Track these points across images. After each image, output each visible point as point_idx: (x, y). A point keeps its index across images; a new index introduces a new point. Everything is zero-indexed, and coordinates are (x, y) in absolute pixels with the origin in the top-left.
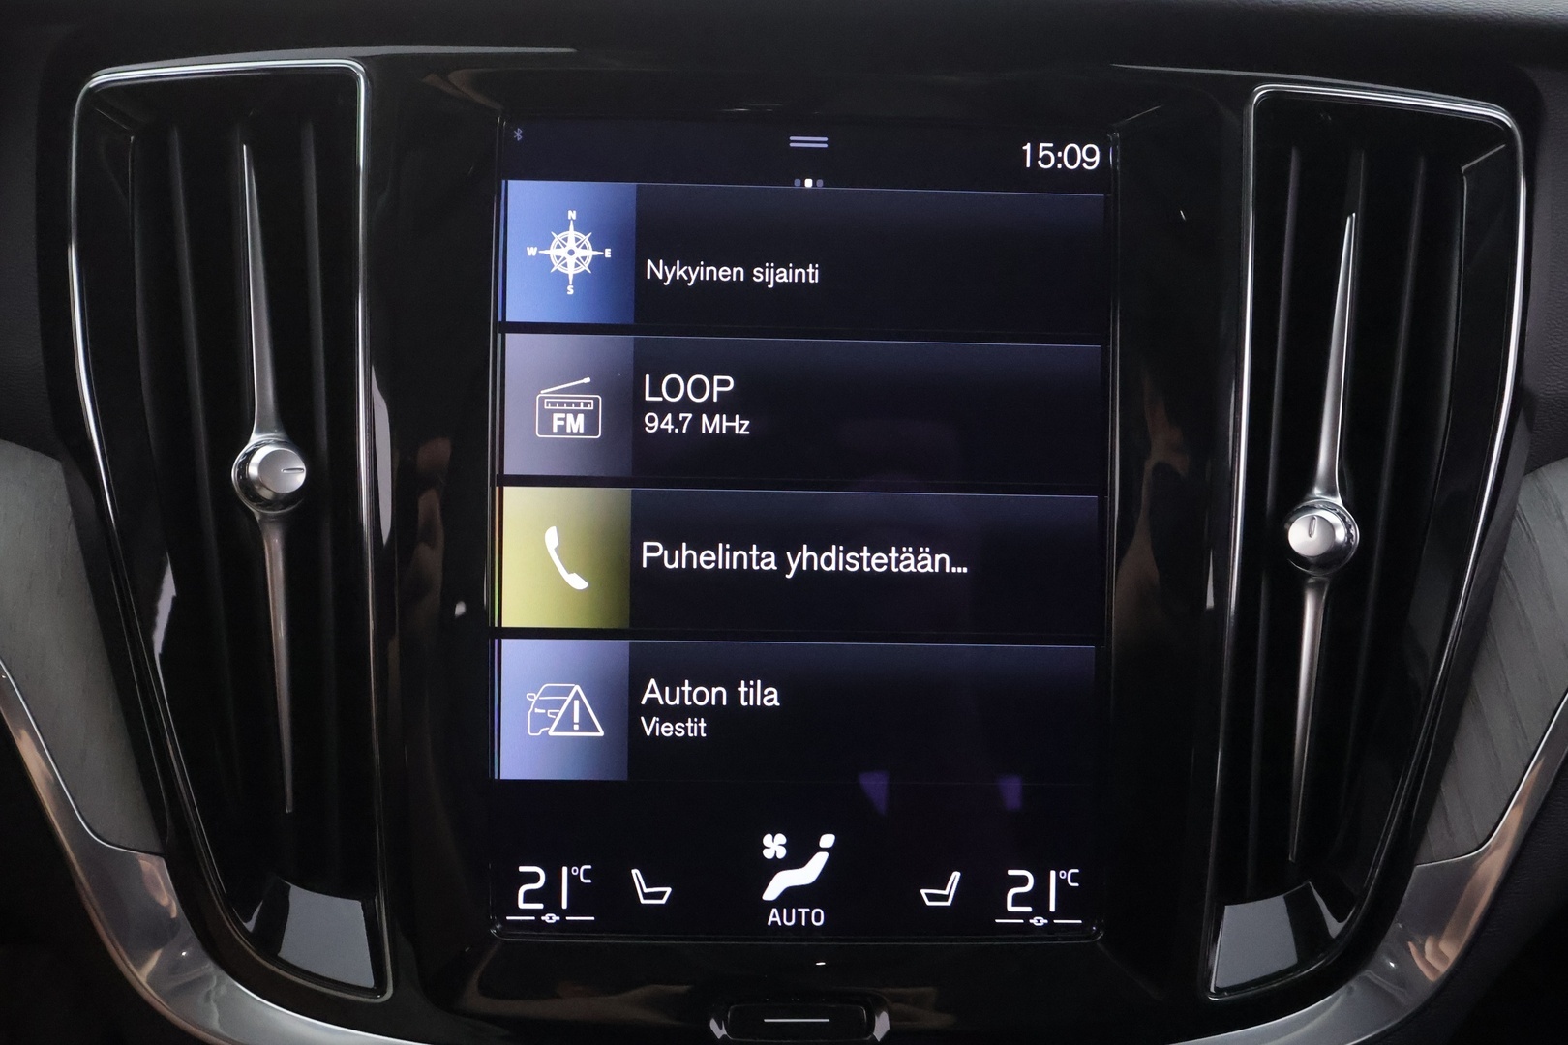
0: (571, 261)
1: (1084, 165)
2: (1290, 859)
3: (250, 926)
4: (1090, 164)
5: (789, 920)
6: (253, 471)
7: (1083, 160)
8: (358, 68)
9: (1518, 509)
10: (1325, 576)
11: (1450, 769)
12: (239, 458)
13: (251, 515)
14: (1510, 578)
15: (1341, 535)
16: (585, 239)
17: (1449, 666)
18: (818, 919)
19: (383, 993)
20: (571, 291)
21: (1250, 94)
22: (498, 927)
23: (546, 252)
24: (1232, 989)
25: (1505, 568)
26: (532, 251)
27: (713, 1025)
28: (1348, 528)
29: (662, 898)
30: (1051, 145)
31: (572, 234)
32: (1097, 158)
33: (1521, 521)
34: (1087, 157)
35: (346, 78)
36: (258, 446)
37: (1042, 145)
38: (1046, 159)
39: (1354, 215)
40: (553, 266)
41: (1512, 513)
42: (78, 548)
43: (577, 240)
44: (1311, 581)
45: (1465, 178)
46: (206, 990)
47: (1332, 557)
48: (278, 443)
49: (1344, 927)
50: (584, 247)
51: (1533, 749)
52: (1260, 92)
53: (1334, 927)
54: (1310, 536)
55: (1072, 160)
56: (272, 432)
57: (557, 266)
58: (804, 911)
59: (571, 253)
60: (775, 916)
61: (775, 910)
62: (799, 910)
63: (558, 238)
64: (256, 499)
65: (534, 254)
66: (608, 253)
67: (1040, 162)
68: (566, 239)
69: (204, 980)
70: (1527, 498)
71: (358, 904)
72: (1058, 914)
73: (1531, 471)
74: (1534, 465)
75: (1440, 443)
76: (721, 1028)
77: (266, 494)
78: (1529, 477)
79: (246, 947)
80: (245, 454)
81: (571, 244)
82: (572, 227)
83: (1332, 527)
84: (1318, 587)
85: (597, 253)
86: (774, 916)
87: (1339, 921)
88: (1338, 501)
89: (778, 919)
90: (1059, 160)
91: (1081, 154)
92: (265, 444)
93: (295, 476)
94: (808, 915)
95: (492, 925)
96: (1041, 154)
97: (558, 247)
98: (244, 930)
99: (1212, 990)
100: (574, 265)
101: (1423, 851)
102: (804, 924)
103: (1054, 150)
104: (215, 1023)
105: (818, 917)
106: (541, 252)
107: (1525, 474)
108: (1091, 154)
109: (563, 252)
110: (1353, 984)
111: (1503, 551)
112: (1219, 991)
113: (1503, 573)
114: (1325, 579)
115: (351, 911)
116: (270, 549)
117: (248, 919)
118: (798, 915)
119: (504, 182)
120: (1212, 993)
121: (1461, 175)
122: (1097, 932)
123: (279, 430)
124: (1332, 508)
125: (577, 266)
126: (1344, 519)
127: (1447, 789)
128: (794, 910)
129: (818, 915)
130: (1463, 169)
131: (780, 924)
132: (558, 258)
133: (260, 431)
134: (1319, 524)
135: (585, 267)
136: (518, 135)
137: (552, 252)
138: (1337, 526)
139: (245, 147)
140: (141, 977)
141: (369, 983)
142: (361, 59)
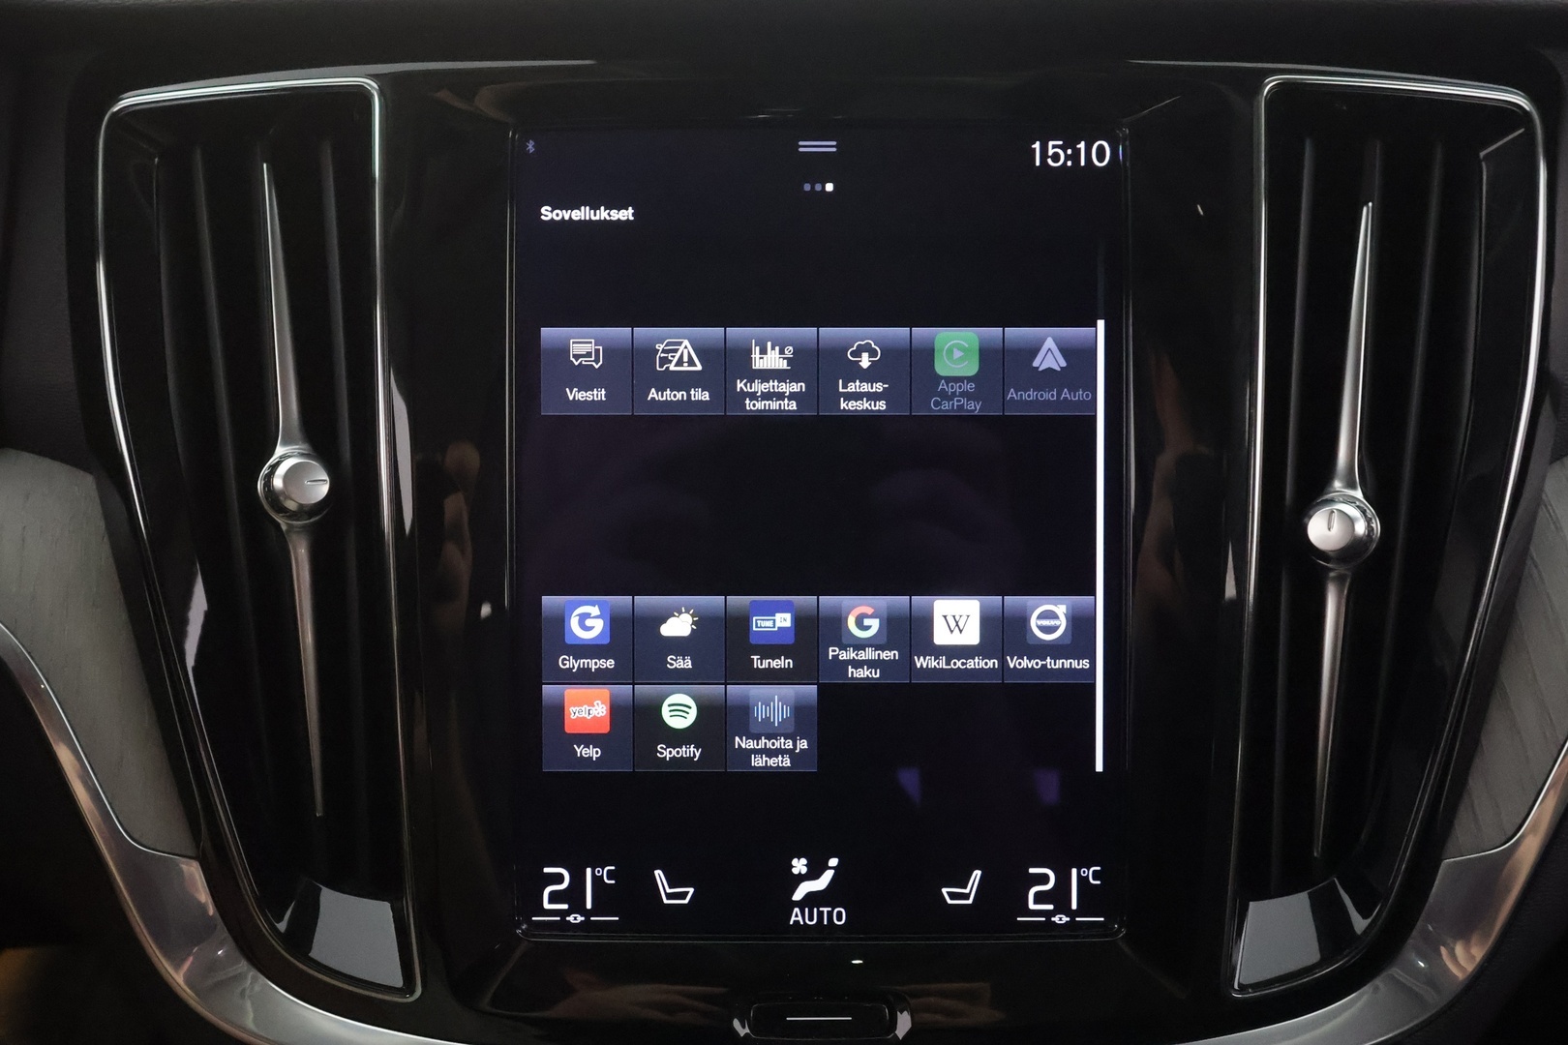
2: (1315, 854)
3: (282, 926)
4: (1101, 160)
5: (811, 919)
6: (278, 482)
8: (372, 85)
9: (1544, 496)
10: (1348, 569)
11: (1477, 762)
12: (265, 470)
13: (278, 526)
14: (1536, 566)
15: (1360, 528)
17: (1474, 659)
18: (839, 918)
19: (412, 992)
21: (1261, 86)
22: (524, 927)
24: (1256, 986)
25: (1532, 558)
27: (736, 1024)
28: (1369, 521)
29: (684, 899)
30: (1061, 143)
32: (1107, 154)
33: (1547, 510)
35: (361, 96)
36: (284, 458)
37: (1051, 143)
38: (1056, 158)
39: (1370, 204)
41: (1538, 501)
42: (111, 559)
44: (1332, 574)
45: (1483, 163)
46: (242, 987)
47: (1353, 549)
48: (302, 455)
49: (1370, 925)
52: (1270, 84)
53: (1360, 924)
54: (1329, 529)
56: (296, 444)
58: (825, 910)
61: (797, 910)
62: (821, 909)
64: (281, 509)
67: (1049, 161)
69: (239, 978)
70: (1554, 486)
71: (387, 905)
72: (1080, 912)
73: (1558, 459)
74: (1559, 454)
76: (744, 1027)
77: (291, 505)
78: (1555, 465)
79: (278, 946)
80: (270, 466)
83: (1351, 521)
84: (1340, 579)
86: (796, 916)
87: (1365, 917)
88: (1358, 494)
89: (800, 918)
90: (1069, 157)
92: (290, 457)
93: (319, 487)
94: (830, 914)
95: (518, 925)
96: (1050, 153)
98: (276, 930)
99: (1236, 987)
101: (1450, 847)
102: (825, 923)
103: (1063, 148)
104: (250, 1022)
105: (840, 916)
107: (1553, 460)
108: (1102, 149)
110: (1378, 981)
111: (1529, 541)
112: (1243, 988)
113: (1529, 562)
114: (1347, 572)
115: (382, 911)
116: (297, 560)
117: (280, 919)
118: (821, 914)
120: (1236, 990)
121: (1480, 161)
122: (1119, 930)
123: (305, 443)
124: (1351, 501)
126: (1364, 512)
127: (1474, 783)
128: (815, 910)
129: (839, 914)
130: (1482, 154)
131: (802, 923)
133: (285, 443)
134: (1339, 516)
136: (530, 147)
138: (1357, 519)
139: (265, 165)
140: (178, 977)
141: (399, 982)
142: (375, 77)
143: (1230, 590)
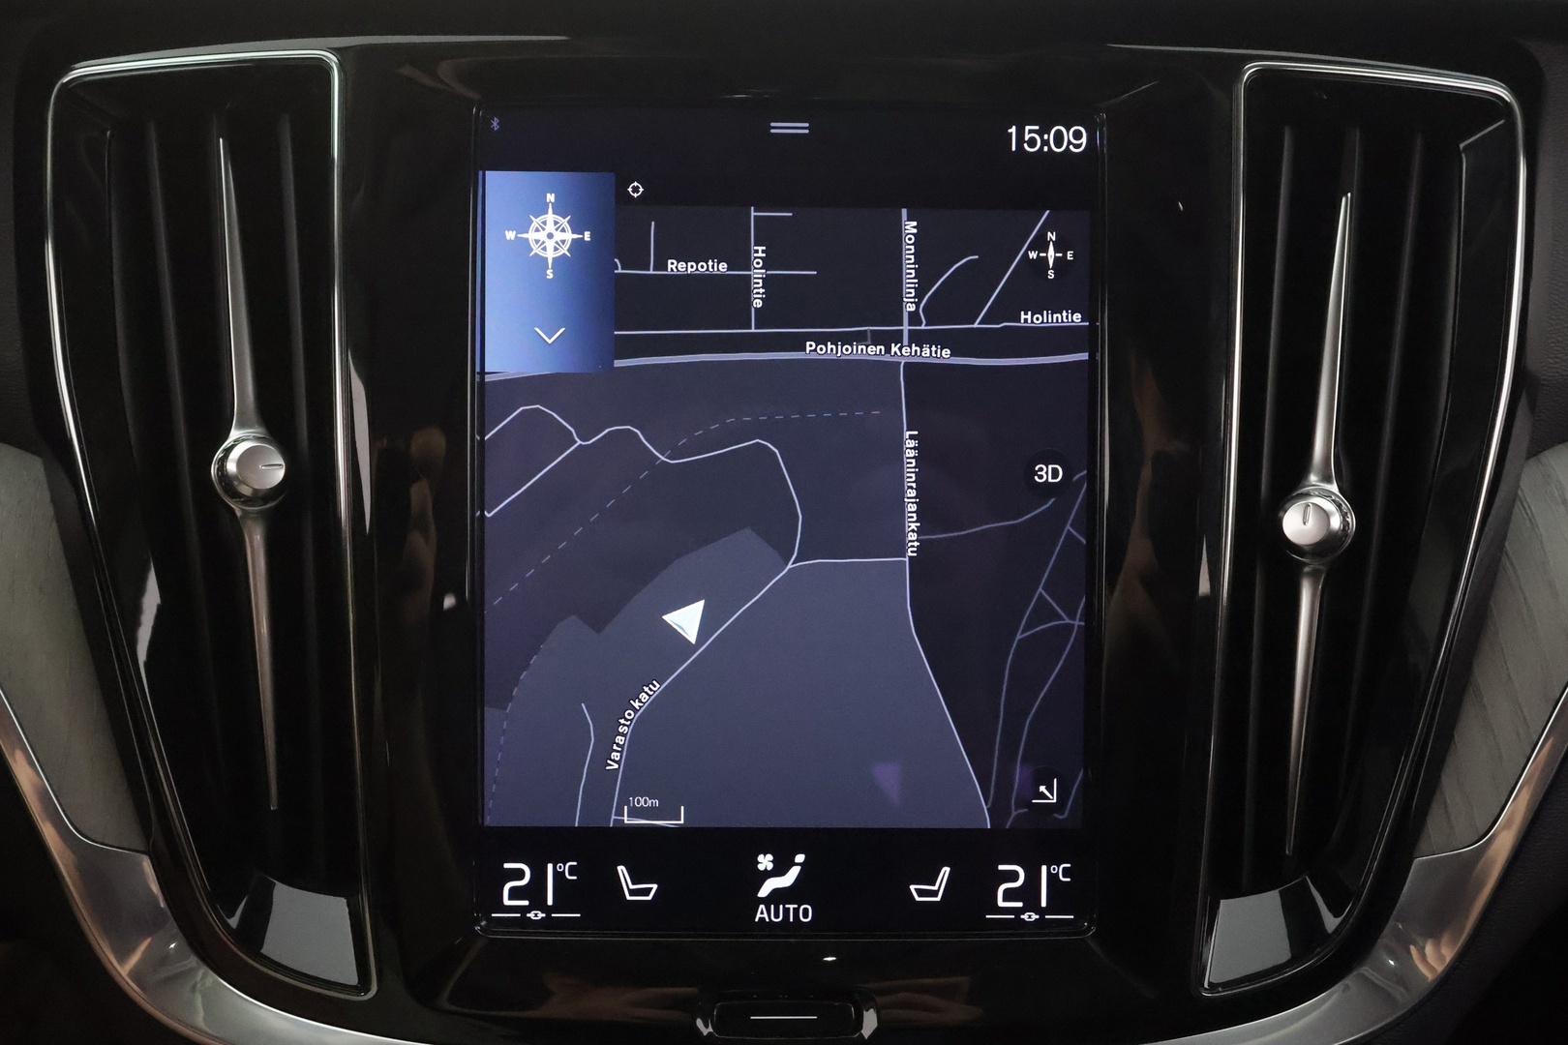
0: (550, 244)
1: (1071, 147)
2: (1287, 852)
3: (234, 922)
4: (1077, 146)
5: (777, 916)
6: (231, 467)
7: (1069, 143)
8: (332, 59)
9: (1520, 492)
10: (1323, 564)
11: (1450, 761)
12: (219, 454)
13: (232, 512)
14: (1512, 564)
15: (1336, 523)
16: (564, 222)
17: (1449, 653)
18: (806, 915)
19: (367, 991)
20: (550, 275)
21: (1240, 72)
22: (483, 923)
23: (525, 236)
24: (1226, 985)
25: (1507, 555)
26: (510, 235)
27: (699, 1023)
28: (1344, 516)
29: (648, 895)
30: (1037, 128)
31: (550, 217)
32: (1084, 140)
33: (1523, 506)
34: (1074, 139)
35: (320, 69)
36: (237, 441)
37: (1027, 128)
38: (1032, 143)
39: (1349, 195)
40: (532, 250)
41: (1514, 498)
42: (60, 545)
43: (556, 223)
44: (1307, 569)
45: (1463, 155)
46: (192, 983)
47: (1328, 544)
48: (256, 439)
49: (1341, 924)
50: (563, 230)
51: (1535, 738)
52: (1250, 70)
53: (1331, 922)
54: (1304, 523)
55: (1059, 144)
56: (250, 426)
57: (536, 250)
58: (791, 907)
59: (550, 236)
60: (762, 913)
61: (762, 907)
62: (787, 906)
63: (536, 222)
64: (235, 494)
65: (513, 238)
66: (587, 236)
67: (1026, 145)
68: (545, 223)
69: (191, 971)
70: (1530, 480)
71: (343, 901)
72: (1049, 910)
73: (1535, 455)
74: (1538, 447)
75: (1440, 428)
76: (707, 1026)
77: (246, 491)
78: (1532, 462)
79: (229, 943)
80: (224, 450)
81: (550, 228)
82: (550, 210)
83: (1327, 515)
84: (1314, 575)
85: (576, 236)
87: (1336, 915)
88: (1334, 488)
89: (765, 915)
90: (1045, 143)
91: (1068, 136)
92: (243, 440)
93: (273, 471)
94: (796, 911)
95: (477, 921)
96: (1027, 137)
97: (537, 230)
98: (227, 926)
99: (1206, 986)
100: (553, 249)
101: (1423, 845)
102: (791, 920)
103: (1040, 133)
104: (200, 1019)
105: (806, 913)
106: (519, 236)
107: (1528, 458)
108: (1078, 135)
109: (542, 236)
110: (1349, 981)
111: (1504, 537)
112: (1213, 986)
113: (1504, 560)
114: (1321, 567)
115: (336, 908)
116: (252, 546)
117: (232, 915)
118: (786, 911)
119: (481, 173)
120: (1206, 989)
121: (1460, 153)
122: (1089, 927)
123: (260, 425)
124: (1327, 495)
125: (556, 249)
126: (1339, 506)
127: (1447, 781)
128: (781, 906)
129: (806, 911)
130: (1462, 146)
131: (767, 920)
132: (537, 241)
133: (242, 425)
134: (1314, 511)
135: (564, 250)
136: (495, 124)
137: (531, 236)
138: (1332, 513)
139: (221, 140)
140: (124, 971)
141: (353, 980)
142: (335, 51)
143: (1204, 586)
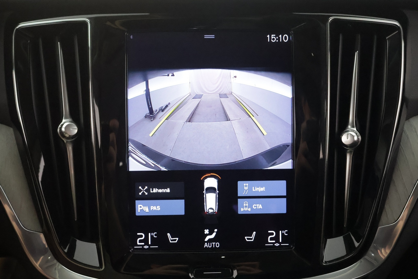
2: (345, 226)
3: (66, 251)
5: (210, 246)
6: (63, 129)
8: (88, 21)
12: (60, 126)
13: (63, 141)
14: (403, 149)
15: (356, 138)
17: (386, 173)
19: (102, 268)
21: (328, 20)
22: (132, 250)
24: (329, 262)
27: (190, 275)
28: (358, 136)
29: (176, 241)
30: (275, 35)
32: (287, 38)
33: (405, 133)
34: (285, 38)
35: (85, 23)
36: (65, 122)
37: (272, 35)
38: (273, 39)
39: (357, 51)
41: (403, 130)
44: (348, 151)
45: (387, 40)
46: (55, 267)
47: (354, 144)
48: (70, 122)
49: (359, 245)
51: (410, 195)
52: (331, 19)
53: (357, 244)
54: (347, 139)
56: (68, 119)
58: (214, 243)
61: (206, 243)
64: (64, 137)
69: (54, 265)
70: (407, 127)
71: (95, 244)
72: (282, 243)
74: (408, 118)
75: (383, 112)
76: (192, 276)
77: (67, 136)
78: (407, 121)
79: (65, 256)
83: (353, 136)
84: (350, 152)
86: (206, 245)
87: (358, 242)
88: (355, 129)
90: (277, 39)
92: (66, 122)
93: (75, 130)
94: (215, 245)
95: (130, 249)
98: (64, 252)
99: (324, 262)
101: (380, 223)
102: (214, 247)
103: (276, 37)
104: (57, 277)
105: (218, 245)
110: (362, 260)
111: (400, 141)
112: (326, 262)
113: (400, 147)
114: (352, 150)
115: (93, 246)
116: (69, 151)
117: (65, 249)
118: (212, 244)
120: (324, 263)
122: (293, 247)
123: (71, 118)
124: (353, 131)
126: (356, 134)
130: (387, 38)
131: (207, 247)
133: (66, 118)
134: (350, 135)
136: (131, 37)
138: (355, 136)
139: (59, 43)
140: (37, 265)
141: (98, 265)
142: (89, 18)
143: (321, 156)
